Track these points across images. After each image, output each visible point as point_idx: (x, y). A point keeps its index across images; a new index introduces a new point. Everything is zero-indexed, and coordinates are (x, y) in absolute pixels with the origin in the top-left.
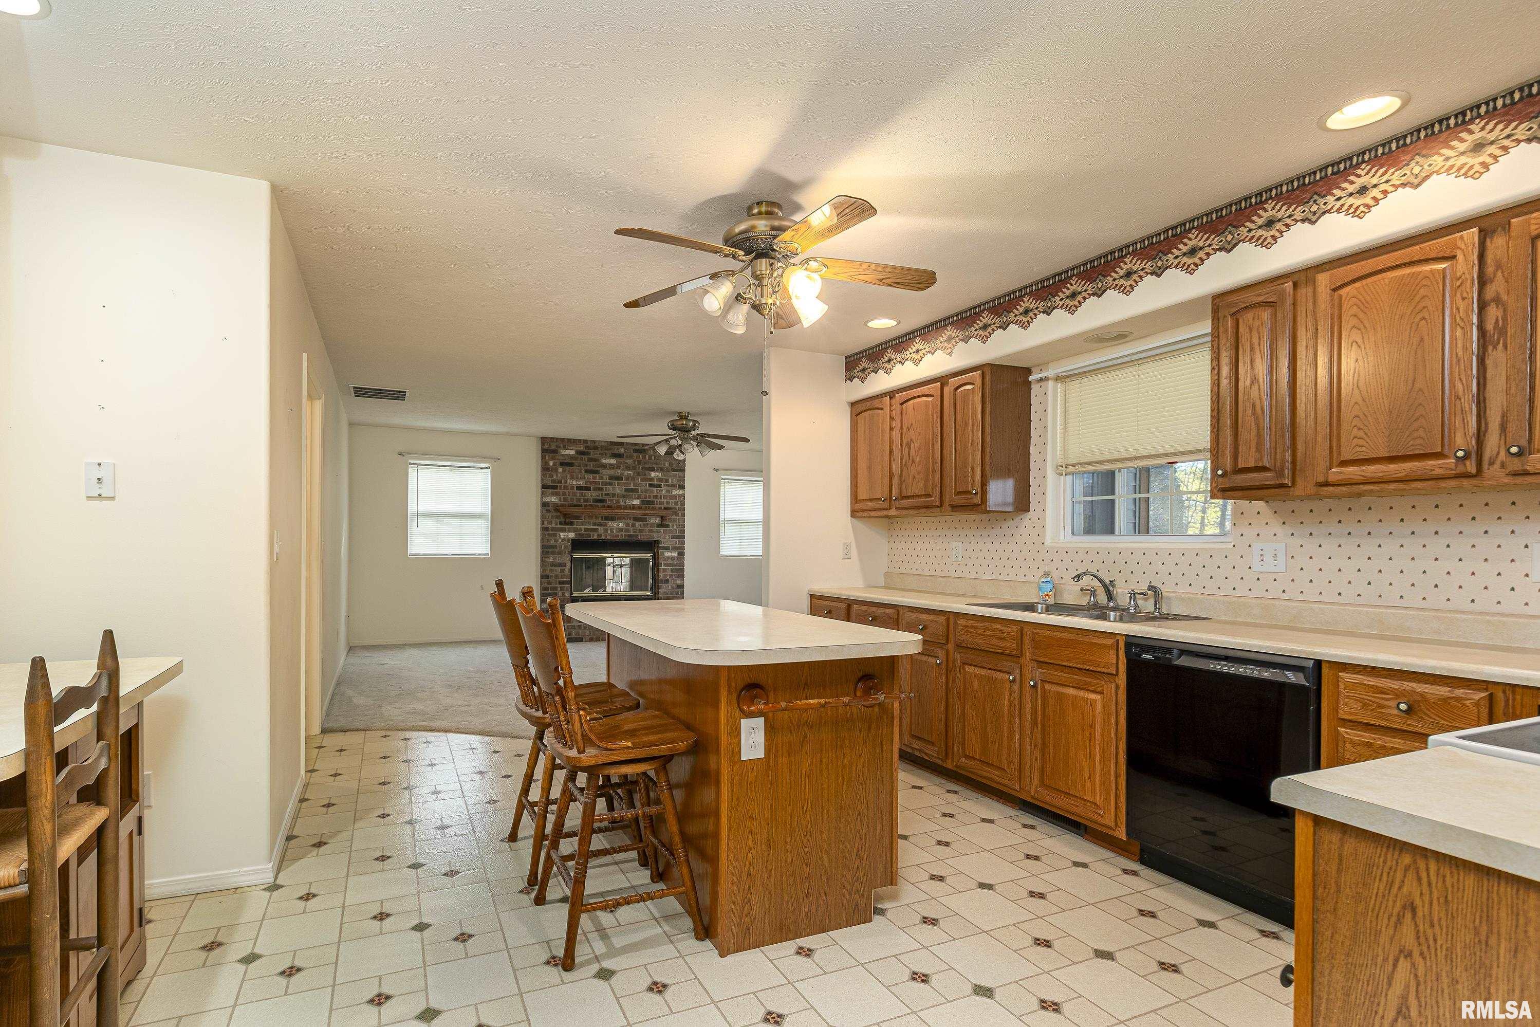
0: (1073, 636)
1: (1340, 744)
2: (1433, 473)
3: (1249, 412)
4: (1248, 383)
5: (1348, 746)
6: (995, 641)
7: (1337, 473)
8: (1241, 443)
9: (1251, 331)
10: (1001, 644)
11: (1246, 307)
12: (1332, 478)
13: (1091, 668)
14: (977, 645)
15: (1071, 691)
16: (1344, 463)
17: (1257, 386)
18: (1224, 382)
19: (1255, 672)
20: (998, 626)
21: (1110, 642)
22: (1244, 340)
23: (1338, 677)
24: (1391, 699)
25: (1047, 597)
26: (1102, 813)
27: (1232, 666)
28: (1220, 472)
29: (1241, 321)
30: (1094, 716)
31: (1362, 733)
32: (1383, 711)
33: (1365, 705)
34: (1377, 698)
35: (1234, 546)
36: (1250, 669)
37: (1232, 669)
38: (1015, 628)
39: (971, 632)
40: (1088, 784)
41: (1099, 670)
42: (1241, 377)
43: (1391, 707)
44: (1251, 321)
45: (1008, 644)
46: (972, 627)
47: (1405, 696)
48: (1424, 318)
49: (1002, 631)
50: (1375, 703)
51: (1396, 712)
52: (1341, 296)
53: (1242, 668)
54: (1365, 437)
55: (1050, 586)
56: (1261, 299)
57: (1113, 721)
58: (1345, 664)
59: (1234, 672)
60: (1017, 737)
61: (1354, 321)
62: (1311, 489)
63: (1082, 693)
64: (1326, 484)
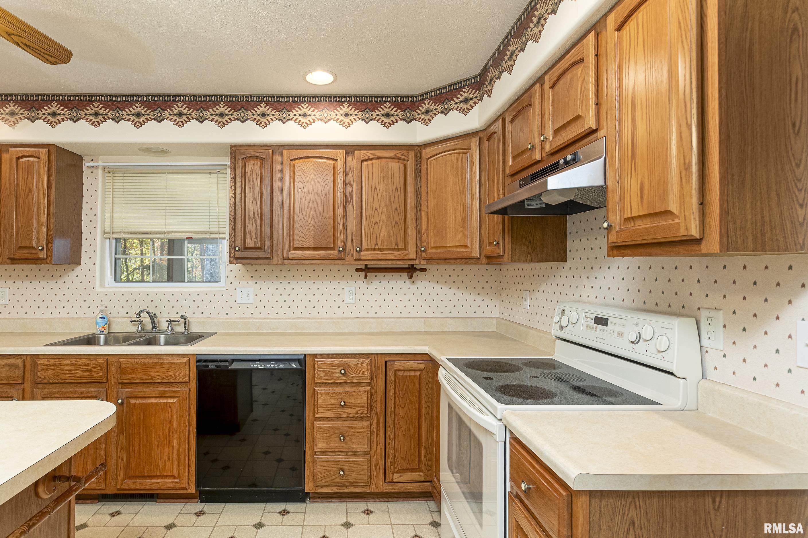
0: (155, 360)
1: (316, 396)
2: (330, 257)
3: (252, 216)
4: (251, 199)
5: (319, 396)
6: (81, 374)
7: (293, 254)
8: (247, 233)
9: (252, 171)
10: (87, 375)
11: (250, 157)
12: (291, 256)
13: (169, 381)
14: (61, 379)
15: (153, 401)
16: (295, 249)
17: (255, 202)
18: (238, 197)
19: (276, 366)
20: (84, 361)
21: (184, 360)
22: (249, 175)
23: (314, 360)
24: (337, 368)
25: (103, 329)
26: (178, 480)
27: (263, 364)
28: (237, 249)
29: (247, 163)
30: (172, 414)
31: (325, 388)
32: (334, 375)
33: (326, 374)
34: (330, 369)
35: (227, 289)
36: (272, 364)
37: (263, 366)
38: (101, 361)
39: (53, 369)
40: (168, 464)
41: (176, 381)
42: (248, 195)
43: (336, 373)
44: (252, 165)
45: (94, 374)
46: (55, 365)
47: (342, 366)
48: (327, 184)
49: (88, 364)
50: (330, 372)
51: (338, 374)
52: (294, 165)
53: (269, 364)
54: (305, 237)
55: (105, 320)
56: (258, 154)
57: (187, 414)
58: (316, 354)
59: (265, 368)
60: (104, 446)
61: (300, 179)
62: (280, 261)
63: (162, 401)
64: (288, 259)
